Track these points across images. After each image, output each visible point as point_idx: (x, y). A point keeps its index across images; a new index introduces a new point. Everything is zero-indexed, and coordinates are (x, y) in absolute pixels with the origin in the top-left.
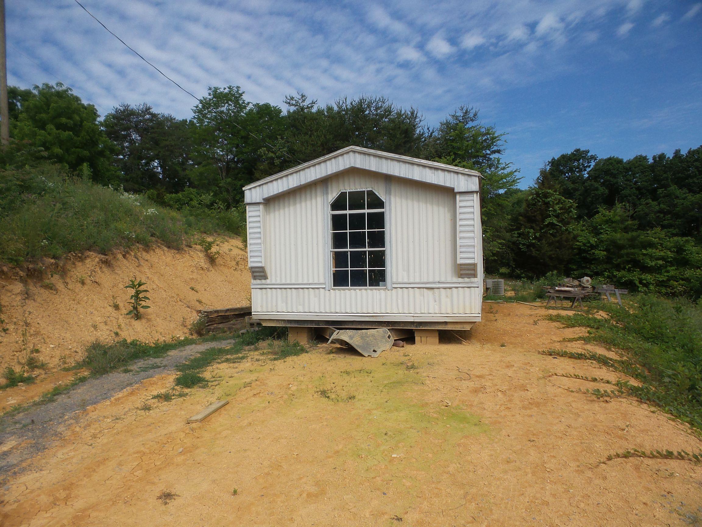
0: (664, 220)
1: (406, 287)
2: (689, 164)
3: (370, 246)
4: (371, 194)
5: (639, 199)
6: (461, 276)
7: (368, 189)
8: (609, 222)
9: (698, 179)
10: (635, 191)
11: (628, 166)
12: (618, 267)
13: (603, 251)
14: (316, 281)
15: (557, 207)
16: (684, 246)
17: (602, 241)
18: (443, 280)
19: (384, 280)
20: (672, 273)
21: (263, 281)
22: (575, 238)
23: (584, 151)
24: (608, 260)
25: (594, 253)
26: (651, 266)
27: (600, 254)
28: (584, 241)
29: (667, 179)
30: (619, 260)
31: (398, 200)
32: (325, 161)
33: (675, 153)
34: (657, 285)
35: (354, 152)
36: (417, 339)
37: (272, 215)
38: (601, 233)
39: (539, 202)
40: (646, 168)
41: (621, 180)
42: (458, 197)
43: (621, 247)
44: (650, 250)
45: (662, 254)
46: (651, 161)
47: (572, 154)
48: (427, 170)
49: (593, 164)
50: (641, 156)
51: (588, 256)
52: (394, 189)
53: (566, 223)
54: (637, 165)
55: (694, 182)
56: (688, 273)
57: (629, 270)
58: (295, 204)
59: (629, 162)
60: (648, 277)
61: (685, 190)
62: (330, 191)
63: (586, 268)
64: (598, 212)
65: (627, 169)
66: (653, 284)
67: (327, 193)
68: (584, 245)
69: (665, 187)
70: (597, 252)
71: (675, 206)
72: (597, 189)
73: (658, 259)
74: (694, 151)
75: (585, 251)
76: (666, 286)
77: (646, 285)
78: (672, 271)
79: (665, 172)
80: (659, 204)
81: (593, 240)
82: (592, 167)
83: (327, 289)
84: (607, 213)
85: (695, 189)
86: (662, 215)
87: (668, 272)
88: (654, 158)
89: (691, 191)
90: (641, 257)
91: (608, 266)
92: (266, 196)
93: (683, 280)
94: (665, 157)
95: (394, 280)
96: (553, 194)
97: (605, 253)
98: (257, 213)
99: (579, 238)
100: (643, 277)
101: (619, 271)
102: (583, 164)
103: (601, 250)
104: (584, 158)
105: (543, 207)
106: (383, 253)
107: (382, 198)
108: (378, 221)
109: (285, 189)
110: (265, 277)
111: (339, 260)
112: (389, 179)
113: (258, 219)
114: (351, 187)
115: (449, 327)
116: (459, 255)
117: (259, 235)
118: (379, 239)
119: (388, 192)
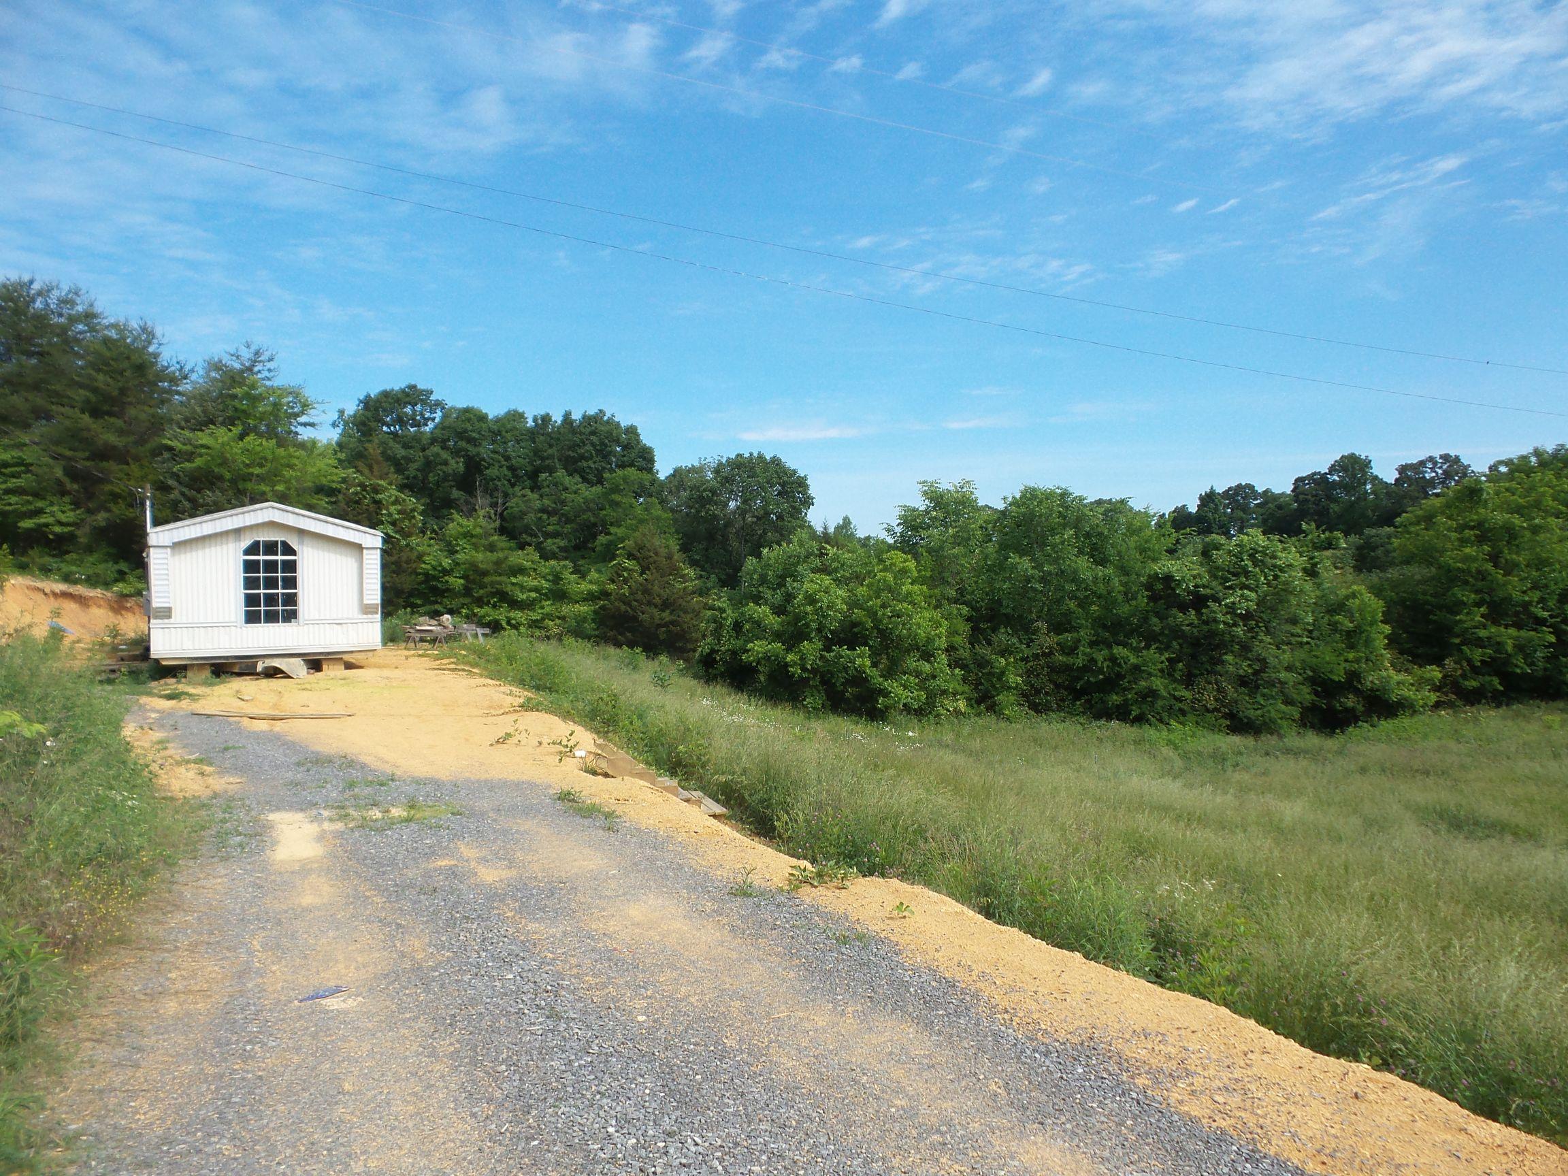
0: (549, 524)
1: (317, 623)
2: (583, 437)
3: (284, 588)
4: (284, 544)
5: (513, 485)
6: (366, 613)
7: (281, 539)
8: (468, 535)
9: (595, 463)
10: (506, 472)
11: (495, 428)
12: (480, 602)
13: (460, 578)
14: (227, 620)
15: (393, 509)
16: (561, 573)
17: (457, 564)
18: (351, 616)
19: (295, 618)
20: (547, 610)
21: (166, 621)
22: (420, 557)
23: (424, 391)
24: (467, 591)
25: (447, 582)
26: (522, 600)
27: (456, 582)
28: (434, 563)
29: (551, 457)
30: (481, 592)
31: (310, 549)
33: (564, 416)
34: (530, 627)
35: (273, 508)
36: (325, 667)
37: (177, 558)
38: (457, 552)
39: (366, 498)
40: (522, 435)
41: (485, 450)
42: (365, 551)
43: (485, 573)
44: (521, 578)
45: (535, 583)
46: (530, 423)
47: (403, 391)
49: (438, 415)
50: (516, 411)
51: (439, 585)
52: (307, 540)
53: (407, 535)
54: (509, 426)
55: (589, 467)
56: (566, 609)
57: (494, 606)
58: (204, 548)
59: (498, 420)
60: (517, 615)
61: (578, 478)
62: (242, 537)
63: (437, 602)
64: (452, 520)
65: (494, 432)
66: (524, 625)
67: (240, 541)
68: (434, 568)
69: (551, 470)
70: (451, 579)
71: (563, 502)
72: (446, 463)
73: (530, 590)
75: (435, 578)
76: (540, 628)
77: (515, 627)
78: (548, 606)
79: (551, 446)
80: (541, 496)
81: (446, 562)
82: (437, 420)
83: (240, 626)
84: (465, 522)
85: (590, 477)
86: (545, 516)
87: (542, 608)
88: (535, 420)
89: (585, 480)
90: (509, 588)
91: (467, 600)
92: (176, 540)
93: (559, 618)
94: (550, 420)
95: (306, 618)
96: (386, 489)
97: (462, 581)
98: (165, 556)
99: (426, 558)
100: (512, 615)
101: (482, 607)
102: (422, 415)
103: (456, 577)
104: (424, 402)
105: (372, 507)
106: (295, 594)
107: (295, 547)
108: (291, 566)
109: (199, 535)
110: (170, 617)
111: (251, 600)
112: (301, 533)
113: (166, 561)
114: (264, 537)
115: (354, 655)
116: (365, 597)
117: (166, 577)
118: (291, 583)
119: (301, 543)
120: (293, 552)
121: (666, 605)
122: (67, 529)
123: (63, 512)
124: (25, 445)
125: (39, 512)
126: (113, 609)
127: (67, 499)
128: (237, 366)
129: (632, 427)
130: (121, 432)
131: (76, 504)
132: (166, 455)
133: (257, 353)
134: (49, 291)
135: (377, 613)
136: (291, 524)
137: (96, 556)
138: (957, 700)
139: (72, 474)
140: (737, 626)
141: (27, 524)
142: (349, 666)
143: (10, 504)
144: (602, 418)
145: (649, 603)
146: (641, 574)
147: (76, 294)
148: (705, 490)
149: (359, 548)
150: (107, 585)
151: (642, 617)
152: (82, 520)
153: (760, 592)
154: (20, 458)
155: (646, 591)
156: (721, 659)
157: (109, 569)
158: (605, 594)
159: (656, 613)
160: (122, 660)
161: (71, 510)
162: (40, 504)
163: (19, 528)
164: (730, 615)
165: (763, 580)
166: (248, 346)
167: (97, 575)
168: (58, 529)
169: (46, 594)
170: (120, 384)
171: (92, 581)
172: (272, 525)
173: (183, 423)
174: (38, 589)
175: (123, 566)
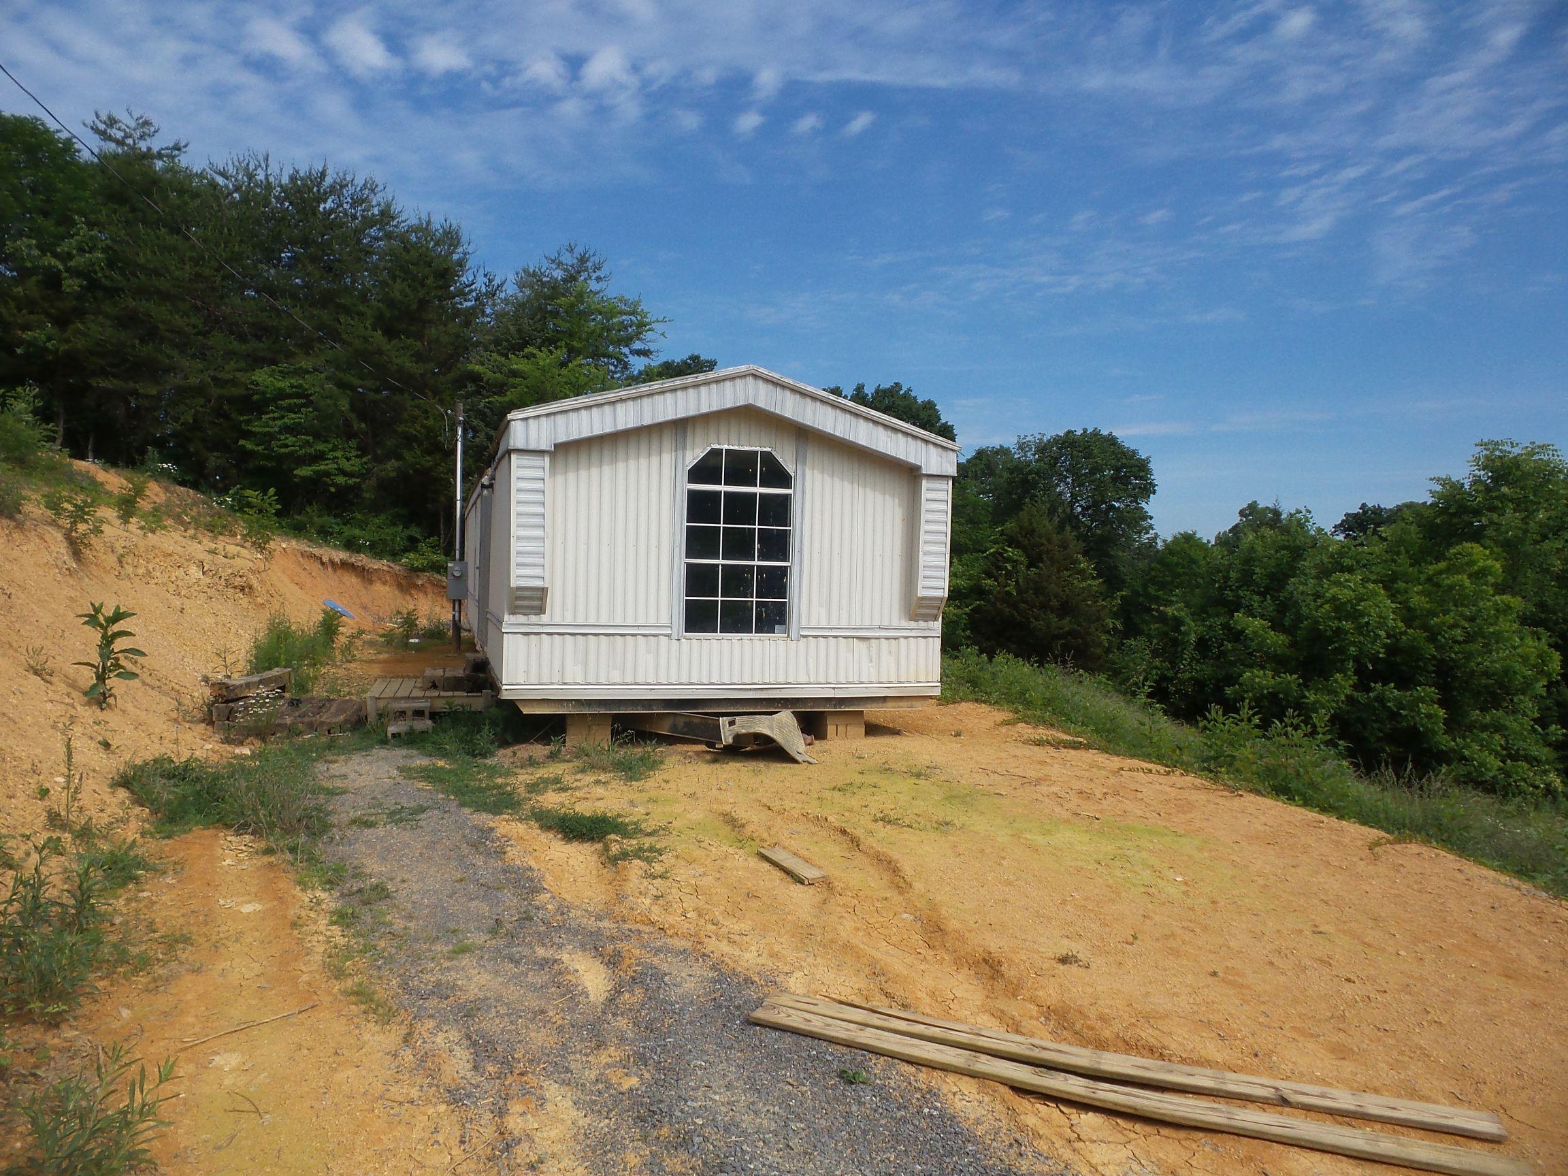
1: (824, 634)
3: (761, 558)
4: (768, 458)
6: (914, 617)
7: (764, 449)
14: (652, 621)
18: (885, 623)
19: (782, 622)
21: (535, 619)
31: (819, 474)
32: (697, 386)
35: (756, 377)
36: (831, 729)
37: (560, 478)
42: (925, 483)
48: (881, 429)
52: (812, 454)
58: (614, 460)
62: (688, 444)
67: (684, 448)
74: (885, 391)
83: (675, 636)
92: (562, 438)
95: (804, 623)
98: (539, 473)
106: (784, 570)
107: (790, 468)
108: (779, 510)
109: (609, 429)
110: (540, 610)
111: (698, 580)
112: (803, 434)
113: (539, 485)
114: (731, 442)
115: (889, 707)
116: (921, 583)
117: (539, 521)
118: (778, 545)
119: (800, 459)
120: (783, 479)
121: (1066, 609)
122: (351, 482)
123: (348, 459)
124: (308, 372)
125: (319, 457)
126: (400, 587)
127: (353, 443)
128: (558, 274)
129: (929, 402)
130: (419, 357)
131: (363, 450)
132: (471, 387)
133: (583, 260)
134: (342, 187)
135: (936, 619)
136: (788, 414)
137: (383, 517)
138: (1545, 772)
139: (363, 410)
140: (1202, 644)
141: (304, 471)
142: (873, 730)
143: (286, 446)
144: (898, 392)
145: (1044, 607)
146: (1028, 567)
147: (372, 190)
148: (1030, 472)
149: (910, 475)
150: (395, 555)
151: (1034, 623)
152: (369, 470)
153: (1239, 597)
154: (300, 386)
155: (1038, 590)
156: (1176, 692)
157: (397, 534)
158: (979, 592)
159: (1054, 618)
160: (434, 686)
161: (357, 456)
162: (321, 447)
163: (295, 476)
164: (1193, 630)
165: (1246, 579)
166: (571, 251)
167: (384, 541)
168: (340, 480)
169: (323, 564)
170: (421, 295)
171: (377, 549)
172: (749, 415)
173: (492, 347)
174: (313, 556)
175: (415, 531)
